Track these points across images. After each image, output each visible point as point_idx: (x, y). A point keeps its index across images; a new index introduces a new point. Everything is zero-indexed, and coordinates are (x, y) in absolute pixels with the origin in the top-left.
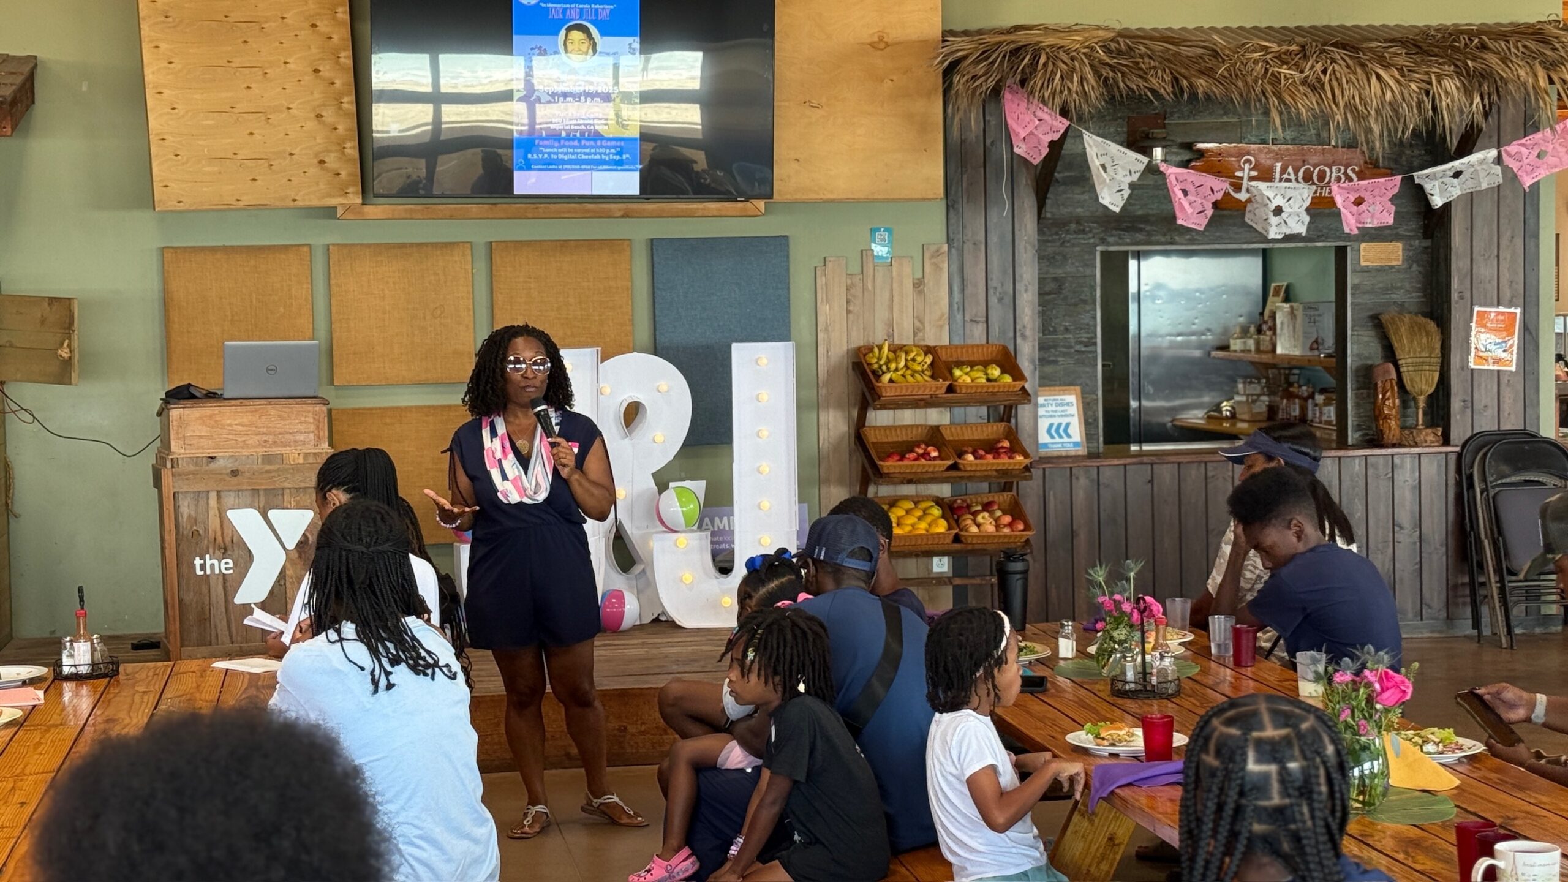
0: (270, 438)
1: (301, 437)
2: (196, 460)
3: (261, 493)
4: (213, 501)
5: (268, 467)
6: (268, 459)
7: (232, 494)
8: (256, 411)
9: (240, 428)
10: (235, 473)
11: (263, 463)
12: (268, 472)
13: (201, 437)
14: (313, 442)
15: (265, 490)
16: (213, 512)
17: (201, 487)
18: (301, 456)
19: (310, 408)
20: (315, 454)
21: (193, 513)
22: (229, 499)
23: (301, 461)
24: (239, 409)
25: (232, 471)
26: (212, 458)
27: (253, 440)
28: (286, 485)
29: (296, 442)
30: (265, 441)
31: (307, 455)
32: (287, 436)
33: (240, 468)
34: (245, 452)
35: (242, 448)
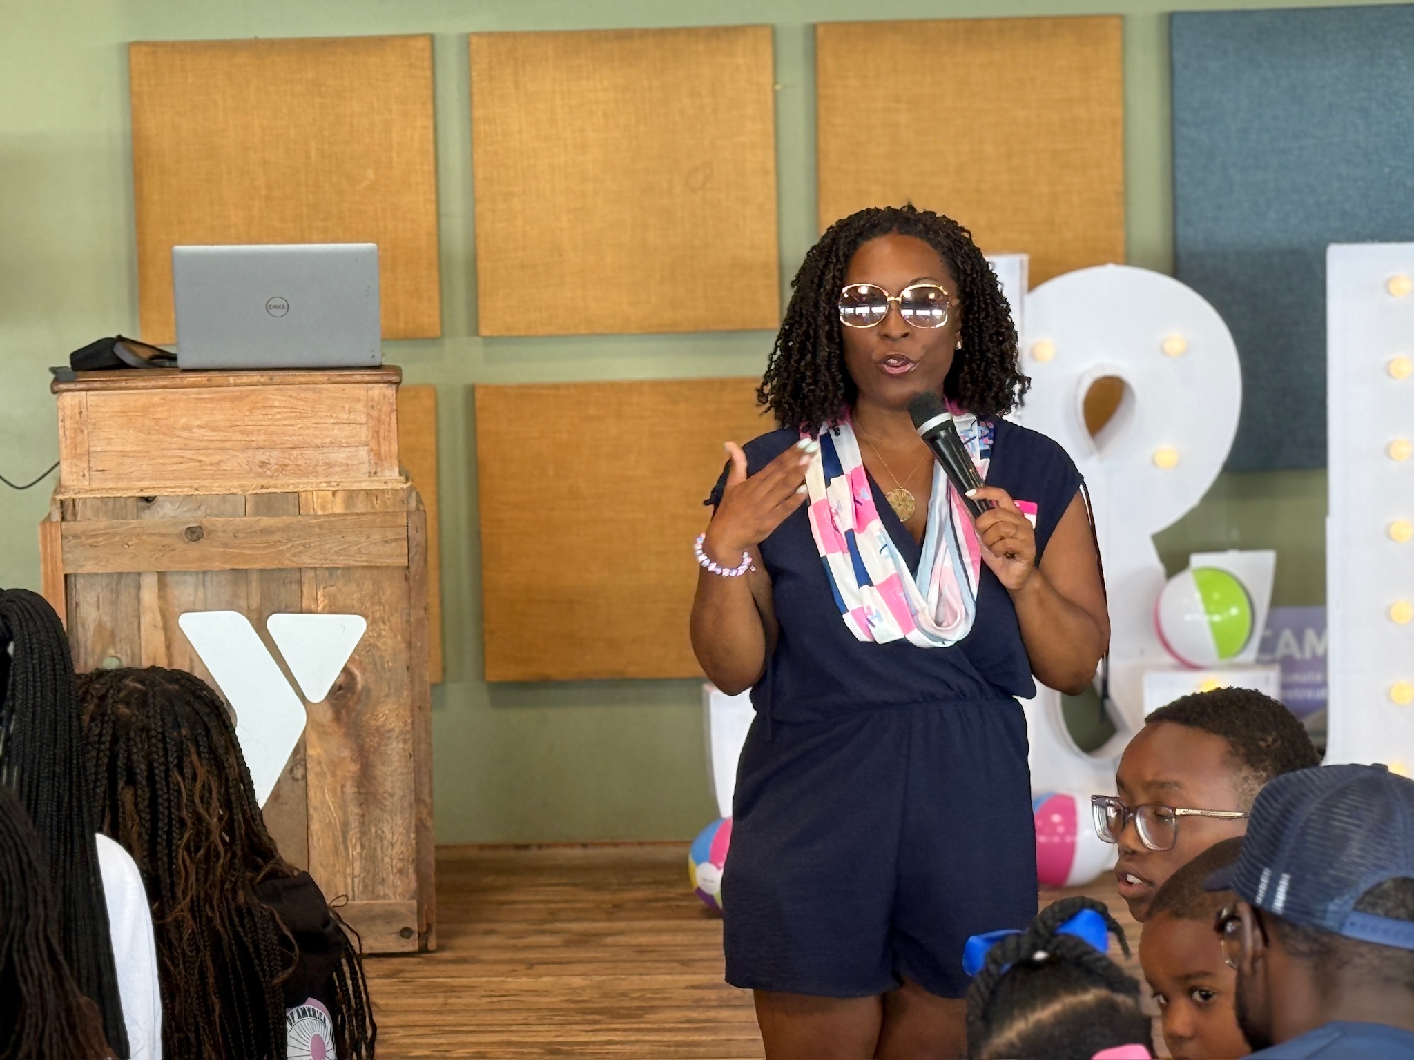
0: (274, 457)
1: (340, 456)
2: (112, 506)
3: (254, 577)
4: (149, 595)
5: (266, 521)
6: (267, 503)
7: (190, 580)
8: (241, 398)
9: (210, 435)
10: (195, 534)
11: (257, 512)
12: (265, 531)
13: (124, 454)
14: (365, 468)
15: (262, 570)
16: (151, 618)
17: (124, 564)
18: (340, 497)
19: (359, 391)
20: (368, 493)
21: (107, 620)
22: (184, 591)
23: (339, 508)
24: (206, 393)
25: (191, 530)
26: (148, 500)
27: (236, 461)
28: (307, 561)
29: (329, 465)
30: (263, 464)
31: (351, 495)
32: (310, 453)
33: (206, 522)
34: (218, 488)
35: (213, 477)
